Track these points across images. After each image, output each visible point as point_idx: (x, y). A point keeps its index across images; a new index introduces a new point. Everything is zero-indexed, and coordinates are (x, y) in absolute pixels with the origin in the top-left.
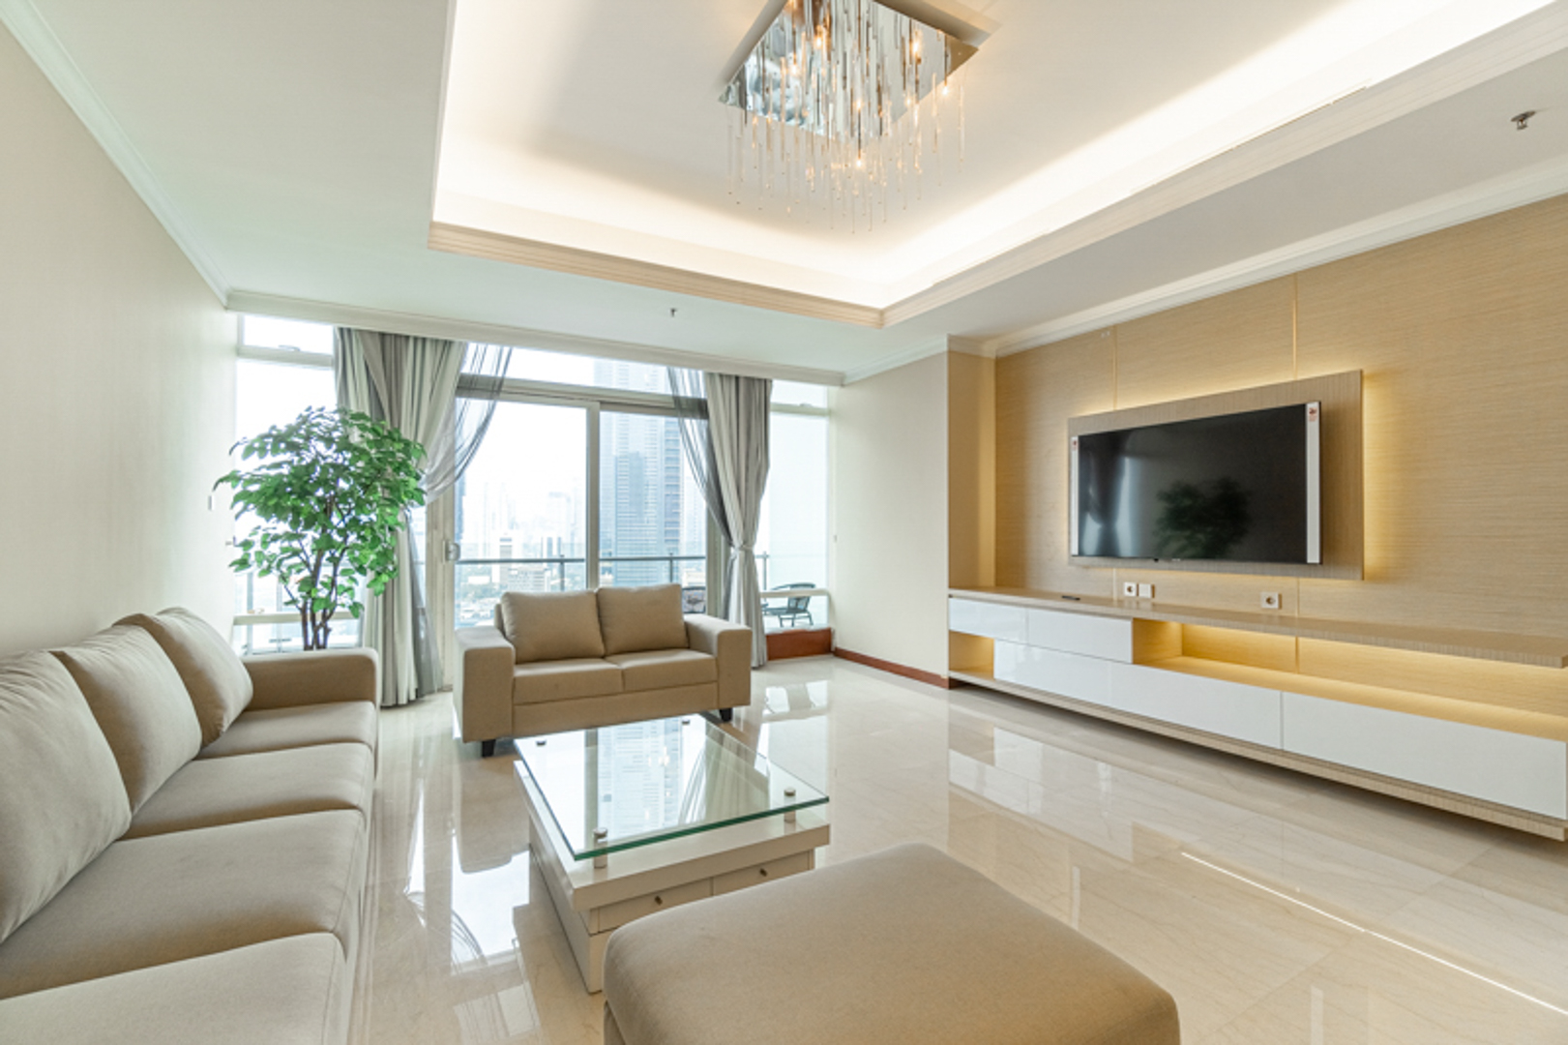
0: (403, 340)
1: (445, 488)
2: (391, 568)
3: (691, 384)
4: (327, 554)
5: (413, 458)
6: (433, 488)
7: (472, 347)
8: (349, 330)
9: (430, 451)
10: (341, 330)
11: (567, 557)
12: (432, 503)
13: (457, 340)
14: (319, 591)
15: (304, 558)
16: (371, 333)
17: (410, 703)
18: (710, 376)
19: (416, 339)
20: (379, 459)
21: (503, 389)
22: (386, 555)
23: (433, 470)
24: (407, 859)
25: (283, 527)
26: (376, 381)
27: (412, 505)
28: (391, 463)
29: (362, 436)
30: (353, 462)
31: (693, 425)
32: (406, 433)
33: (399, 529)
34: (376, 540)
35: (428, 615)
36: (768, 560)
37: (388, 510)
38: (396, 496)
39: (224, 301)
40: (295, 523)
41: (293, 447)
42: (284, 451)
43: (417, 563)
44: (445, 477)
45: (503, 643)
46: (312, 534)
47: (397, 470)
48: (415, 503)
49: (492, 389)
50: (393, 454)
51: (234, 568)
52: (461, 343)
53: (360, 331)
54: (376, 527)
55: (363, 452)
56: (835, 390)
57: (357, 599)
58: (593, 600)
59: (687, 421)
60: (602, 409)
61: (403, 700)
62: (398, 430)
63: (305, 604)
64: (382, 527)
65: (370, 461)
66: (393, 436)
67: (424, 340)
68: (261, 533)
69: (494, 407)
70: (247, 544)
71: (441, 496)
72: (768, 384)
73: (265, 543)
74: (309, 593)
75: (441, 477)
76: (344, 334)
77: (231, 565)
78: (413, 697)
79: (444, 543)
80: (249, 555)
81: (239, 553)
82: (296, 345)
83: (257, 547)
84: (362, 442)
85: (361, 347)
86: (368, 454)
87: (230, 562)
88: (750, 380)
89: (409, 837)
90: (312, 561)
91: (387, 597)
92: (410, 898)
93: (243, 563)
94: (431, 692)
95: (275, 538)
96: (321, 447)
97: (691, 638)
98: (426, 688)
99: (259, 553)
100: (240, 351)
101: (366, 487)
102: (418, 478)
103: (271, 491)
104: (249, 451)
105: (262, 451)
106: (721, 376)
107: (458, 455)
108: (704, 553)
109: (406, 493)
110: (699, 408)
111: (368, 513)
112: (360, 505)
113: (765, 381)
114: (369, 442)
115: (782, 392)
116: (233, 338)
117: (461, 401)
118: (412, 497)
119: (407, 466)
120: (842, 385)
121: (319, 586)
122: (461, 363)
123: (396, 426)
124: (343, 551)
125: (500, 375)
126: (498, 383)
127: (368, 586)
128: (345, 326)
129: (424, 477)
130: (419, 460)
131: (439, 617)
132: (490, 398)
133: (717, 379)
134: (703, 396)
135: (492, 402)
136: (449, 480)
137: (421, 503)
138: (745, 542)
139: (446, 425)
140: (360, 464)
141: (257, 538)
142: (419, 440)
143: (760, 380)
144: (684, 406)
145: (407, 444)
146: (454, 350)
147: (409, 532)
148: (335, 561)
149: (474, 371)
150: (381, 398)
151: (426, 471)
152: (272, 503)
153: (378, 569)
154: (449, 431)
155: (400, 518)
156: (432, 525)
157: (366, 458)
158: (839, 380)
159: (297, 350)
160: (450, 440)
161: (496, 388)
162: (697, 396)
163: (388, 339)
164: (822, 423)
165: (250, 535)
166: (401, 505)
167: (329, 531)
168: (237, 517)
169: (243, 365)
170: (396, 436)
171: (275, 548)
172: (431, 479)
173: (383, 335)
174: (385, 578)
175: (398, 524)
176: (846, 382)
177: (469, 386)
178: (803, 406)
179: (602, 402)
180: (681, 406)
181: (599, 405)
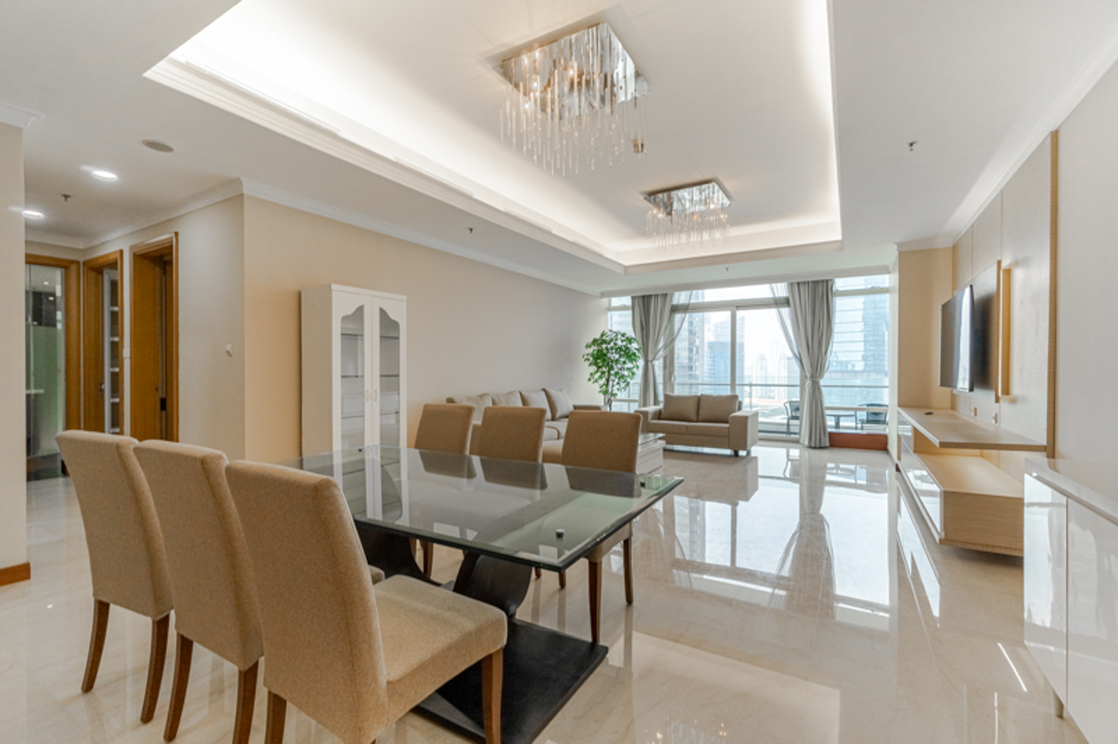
0: (649, 297)
1: (669, 349)
3: (781, 290)
7: (677, 294)
10: (632, 297)
11: (754, 383)
13: (669, 292)
18: (791, 285)
19: (655, 295)
21: (690, 308)
31: (785, 311)
39: (600, 296)
44: (669, 344)
49: (685, 308)
52: (672, 293)
53: (638, 296)
58: (697, 399)
59: (781, 309)
60: (737, 310)
67: (658, 295)
69: (686, 315)
72: (831, 282)
79: (668, 375)
85: (638, 302)
88: (815, 283)
100: (610, 309)
106: (798, 283)
110: (786, 302)
113: (827, 281)
115: (840, 284)
117: (672, 315)
122: (672, 301)
125: (688, 302)
126: (687, 306)
132: (684, 312)
133: (796, 285)
134: (788, 295)
143: (823, 281)
144: (779, 302)
146: (669, 297)
149: (678, 303)
154: (669, 327)
159: (620, 306)
162: (785, 296)
164: (886, 296)
173: (643, 296)
176: (890, 271)
177: (675, 309)
178: (872, 288)
179: (737, 307)
180: (777, 303)
181: (735, 308)
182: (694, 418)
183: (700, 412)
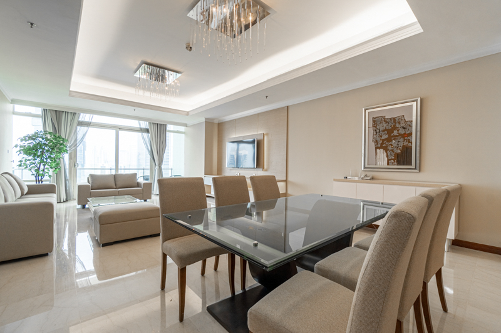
0: (62, 112)
1: (74, 149)
2: (59, 168)
3: (144, 125)
4: (42, 164)
5: (65, 142)
6: (71, 149)
7: (82, 114)
8: (46, 110)
9: (69, 140)
10: (44, 109)
12: (70, 153)
14: (40, 172)
15: (36, 165)
16: (53, 110)
17: (64, 202)
18: (150, 123)
19: (66, 112)
20: (56, 142)
21: (91, 125)
22: (58, 164)
23: (70, 145)
24: (63, 241)
25: (30, 158)
26: (54, 123)
27: (65, 153)
28: (59, 143)
29: (51, 137)
30: (49, 143)
31: (145, 135)
32: (63, 136)
33: (61, 159)
34: (55, 161)
35: (69, 181)
36: (173, 170)
37: (58, 154)
38: (60, 151)
39: (10, 101)
40: (34, 156)
41: (34, 139)
42: (31, 140)
43: (66, 169)
44: (74, 146)
45: (88, 184)
46: (39, 159)
47: (61, 145)
48: (66, 153)
49: (88, 124)
50: (60, 141)
51: (18, 166)
52: (78, 113)
53: (50, 110)
54: (55, 158)
55: (52, 141)
56: (185, 127)
57: (50, 174)
58: (113, 176)
59: (143, 134)
60: (119, 130)
61: (62, 201)
62: (61, 136)
63: (36, 175)
64: (57, 158)
65: (54, 143)
66: (59, 137)
67: (68, 112)
68: (24, 159)
69: (88, 129)
70: (21, 161)
71: (73, 151)
72: (166, 126)
73: (26, 161)
74: (38, 172)
75: (73, 146)
76: (45, 110)
77: (17, 166)
78: (65, 200)
79: (74, 163)
80: (22, 164)
81: (19, 163)
82: (31, 112)
83: (24, 162)
84: (51, 138)
85: (50, 113)
86: (53, 141)
87: (17, 165)
88: (161, 125)
89: (64, 234)
90: (38, 166)
91: (58, 175)
92: (64, 251)
93: (20, 165)
94: (70, 200)
95: (29, 160)
96: (41, 139)
97: (138, 185)
98: (68, 199)
99: (24, 163)
100: (14, 113)
101: (52, 149)
102: (66, 147)
103: (28, 149)
104: (22, 140)
105: (26, 140)
106: (153, 123)
107: (78, 141)
108: (149, 168)
109: (63, 150)
110: (147, 130)
111: (53, 155)
112: (51, 153)
113: (165, 125)
114: (53, 138)
115: (170, 127)
116: (11, 110)
117: (78, 127)
118: (65, 151)
119: (63, 144)
120: (186, 126)
121: (40, 171)
122: (79, 118)
123: (60, 135)
124: (46, 163)
125: (90, 121)
126: (89, 123)
127: (53, 172)
128: (45, 108)
129: (68, 147)
130: (66, 142)
131: (72, 182)
132: (87, 127)
133: (152, 124)
134: (148, 128)
135: (87, 128)
136: (75, 147)
137: (67, 153)
138: (159, 164)
139: (74, 133)
140: (51, 144)
141: (24, 160)
142: (66, 138)
143: (163, 125)
144: (143, 130)
145: (63, 139)
146: (77, 115)
147: (64, 160)
148: (44, 165)
149: (83, 120)
150: (56, 126)
151: (69, 145)
152: (28, 152)
153: (56, 168)
154: (75, 135)
155: (61, 156)
156: (70, 158)
157: (53, 142)
158: (186, 125)
159: (31, 113)
160: (75, 137)
161: (89, 124)
162: (146, 128)
163: (57, 112)
164: (183, 135)
165: (22, 159)
166: (62, 153)
167: (43, 158)
168: (19, 155)
169: (15, 117)
170: (60, 137)
171: (28, 162)
172: (70, 147)
173: (56, 111)
174: (57, 170)
175: (61, 158)
176: (187, 126)
177: (81, 124)
178: (177, 131)
179: (120, 129)
180: (142, 130)
181: (119, 129)
182: (115, 187)
183: (117, 183)
